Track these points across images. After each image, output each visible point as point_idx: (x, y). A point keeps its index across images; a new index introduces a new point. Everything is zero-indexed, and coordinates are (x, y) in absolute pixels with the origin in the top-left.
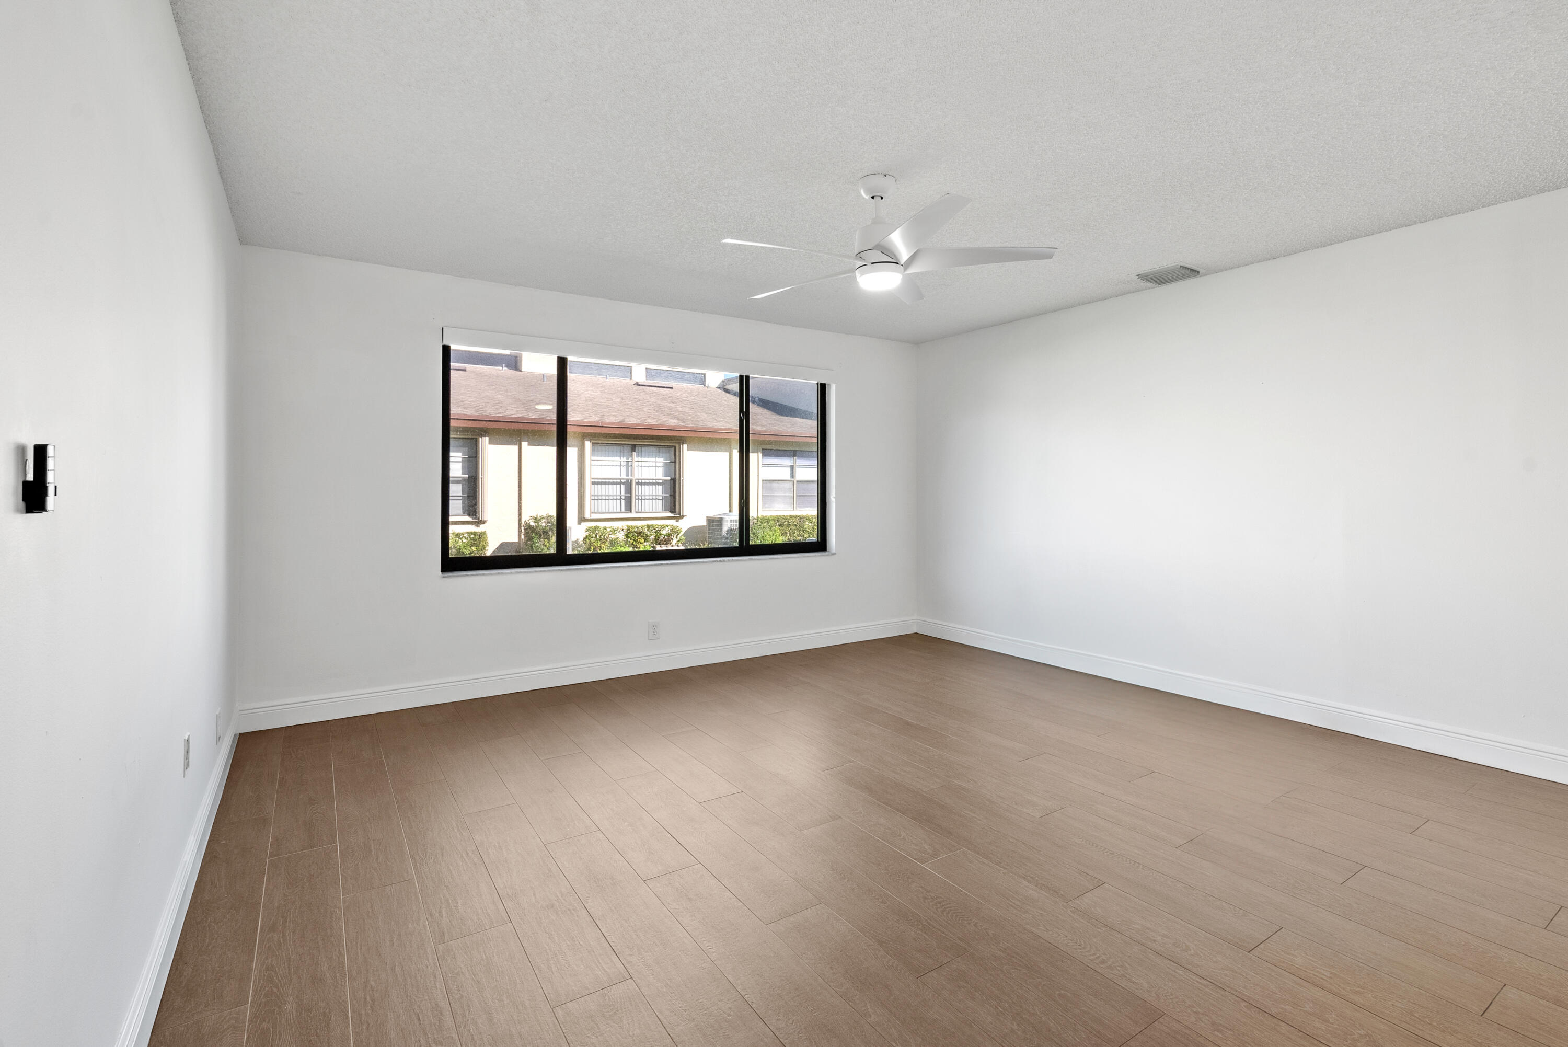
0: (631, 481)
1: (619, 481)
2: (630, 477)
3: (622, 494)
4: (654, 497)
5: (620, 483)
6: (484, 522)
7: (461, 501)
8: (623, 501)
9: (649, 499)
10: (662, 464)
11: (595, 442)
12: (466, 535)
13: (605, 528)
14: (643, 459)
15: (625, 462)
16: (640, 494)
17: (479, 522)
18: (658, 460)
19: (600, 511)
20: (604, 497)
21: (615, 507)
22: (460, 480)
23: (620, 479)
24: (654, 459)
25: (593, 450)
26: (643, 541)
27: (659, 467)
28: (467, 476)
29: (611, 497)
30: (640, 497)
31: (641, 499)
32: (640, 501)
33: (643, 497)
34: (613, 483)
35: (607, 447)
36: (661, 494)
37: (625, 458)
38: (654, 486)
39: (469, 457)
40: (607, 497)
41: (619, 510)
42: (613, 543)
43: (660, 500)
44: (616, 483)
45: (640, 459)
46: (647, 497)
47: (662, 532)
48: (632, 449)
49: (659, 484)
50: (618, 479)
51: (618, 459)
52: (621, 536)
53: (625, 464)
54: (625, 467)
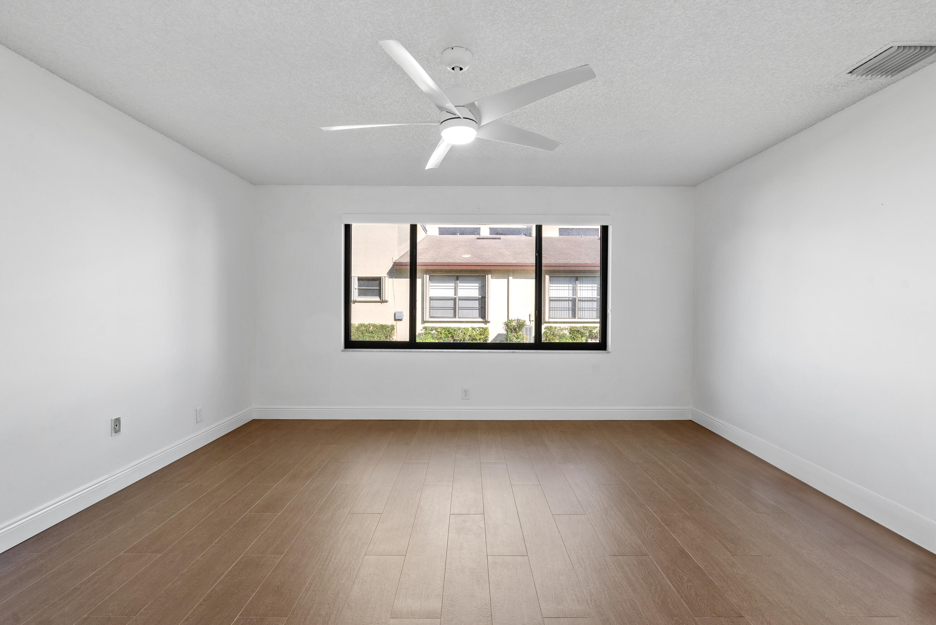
0: (575, 298)
1: (568, 299)
2: (575, 297)
3: (570, 307)
4: (591, 309)
5: (569, 300)
6: (489, 322)
7: (478, 310)
8: (570, 311)
9: (588, 310)
10: (596, 288)
11: (551, 275)
12: (477, 329)
13: (555, 328)
14: (584, 285)
15: (572, 287)
16: (581, 307)
17: (486, 322)
18: (593, 285)
19: (556, 317)
20: (558, 309)
21: (566, 316)
22: (478, 299)
23: (569, 298)
24: (591, 285)
25: (550, 280)
26: (580, 336)
27: (594, 290)
28: (481, 296)
29: (563, 309)
30: (581, 309)
31: (582, 310)
32: (581, 311)
33: (584, 309)
34: (564, 300)
35: (563, 278)
36: (595, 307)
37: (572, 285)
38: (591, 302)
39: (481, 286)
40: (560, 309)
41: (568, 317)
42: (563, 336)
43: (595, 311)
44: (566, 300)
45: (581, 285)
46: (586, 309)
47: (593, 331)
48: (576, 279)
49: (594, 301)
50: (567, 298)
51: (568, 285)
52: (567, 332)
53: (572, 289)
54: (572, 290)
